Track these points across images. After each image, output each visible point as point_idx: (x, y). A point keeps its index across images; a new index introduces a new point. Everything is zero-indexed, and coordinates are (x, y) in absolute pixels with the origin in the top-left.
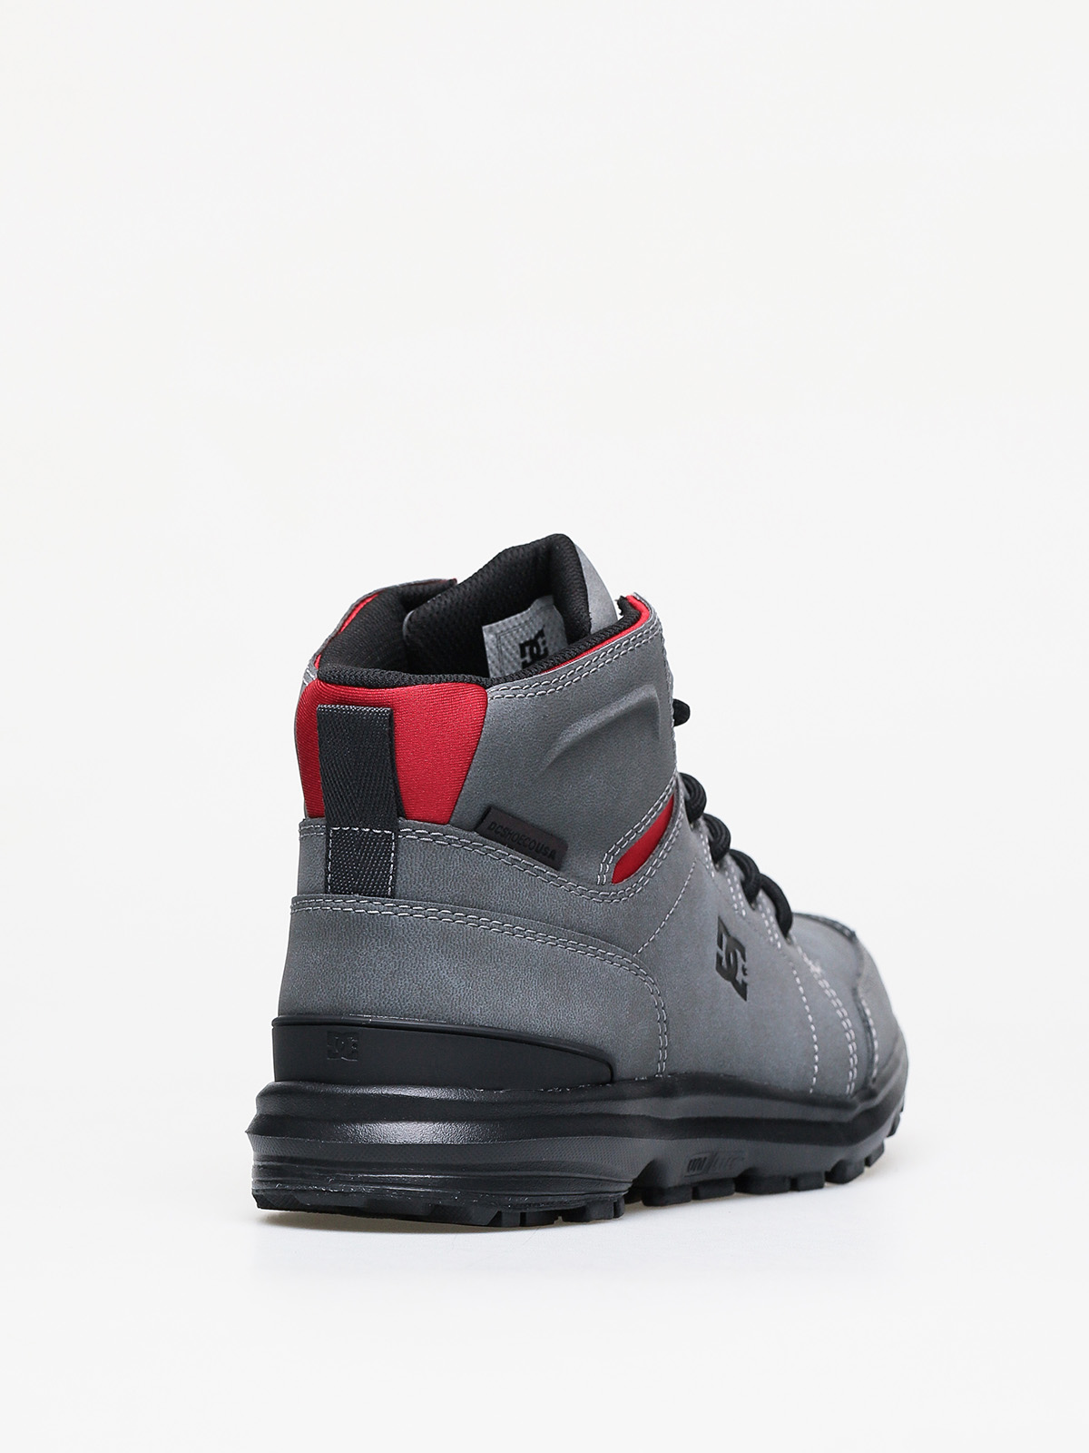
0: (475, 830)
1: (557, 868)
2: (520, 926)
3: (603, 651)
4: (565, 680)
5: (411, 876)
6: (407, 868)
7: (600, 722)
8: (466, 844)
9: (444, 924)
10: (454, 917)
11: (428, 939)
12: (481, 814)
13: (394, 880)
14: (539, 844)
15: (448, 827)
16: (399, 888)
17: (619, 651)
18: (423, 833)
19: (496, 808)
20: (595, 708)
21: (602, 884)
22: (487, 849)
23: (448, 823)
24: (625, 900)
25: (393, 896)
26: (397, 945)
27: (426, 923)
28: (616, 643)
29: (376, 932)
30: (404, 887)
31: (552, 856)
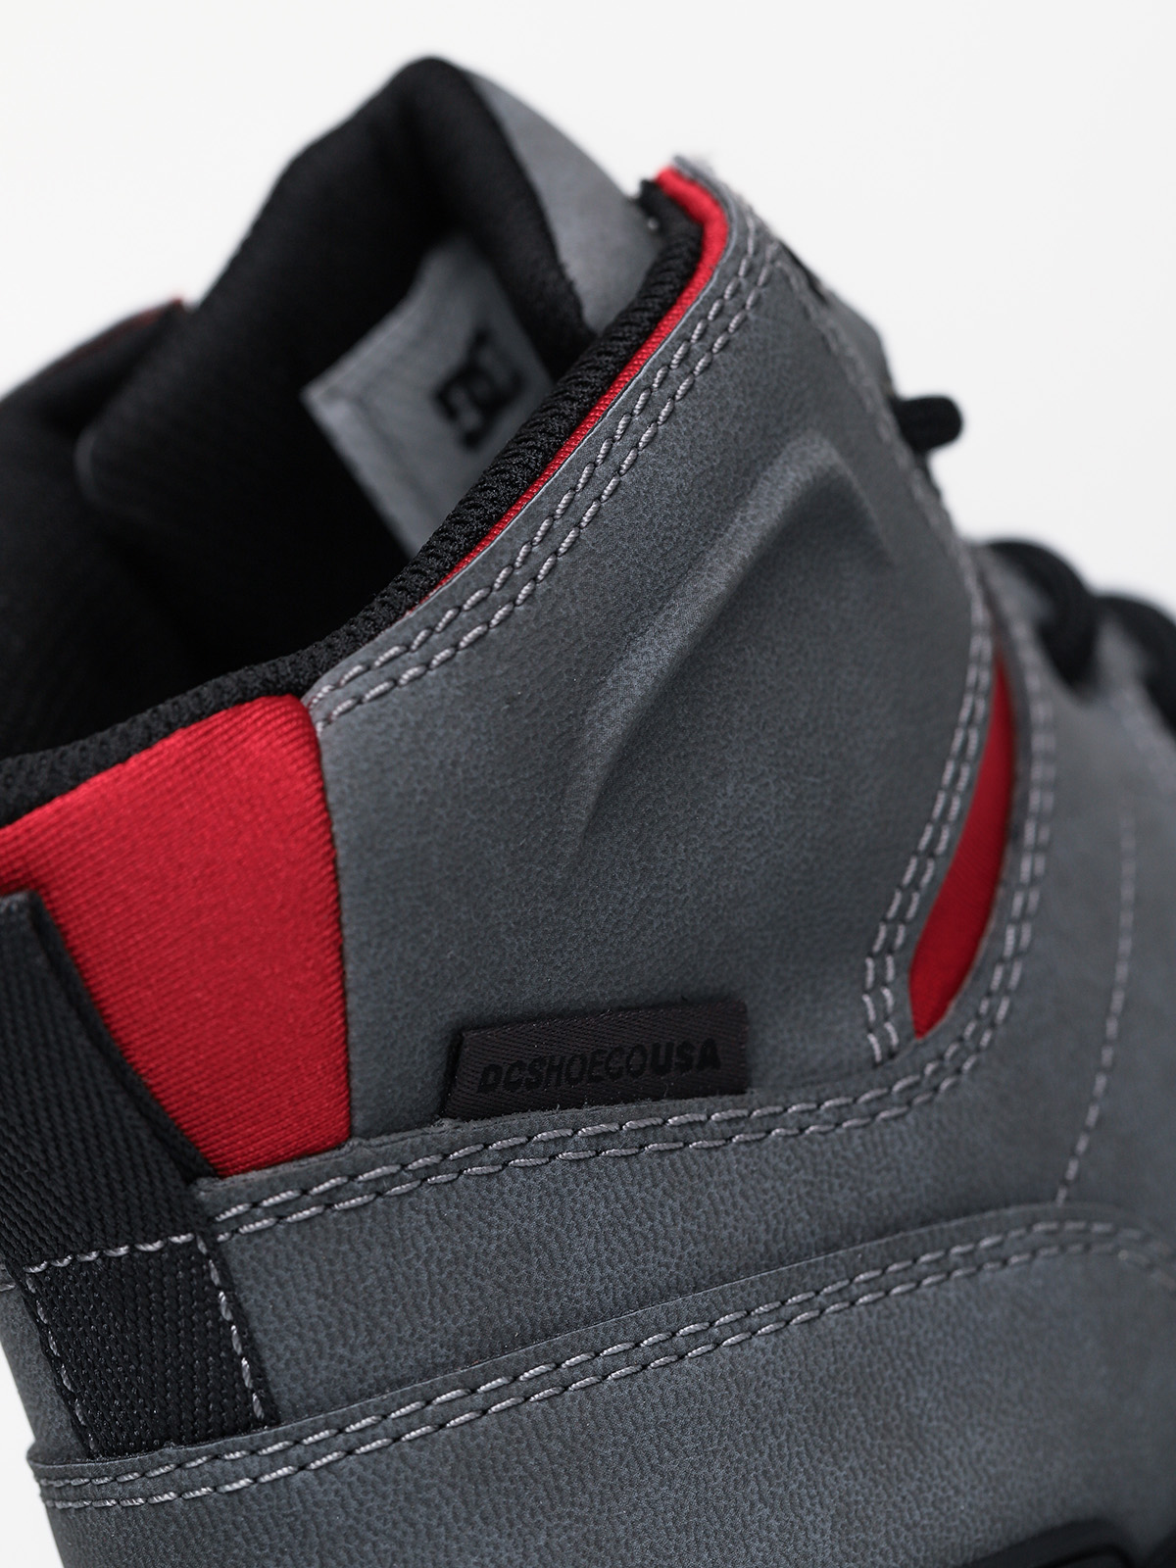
0: (443, 1111)
1: (736, 1086)
2: (690, 1321)
3: (617, 416)
4: (533, 561)
5: (300, 1336)
6: (281, 1319)
7: (690, 628)
8: (434, 1169)
9: (456, 1436)
10: (478, 1400)
11: (426, 1503)
12: (440, 1059)
13: (258, 1372)
14: (657, 1047)
15: (356, 1148)
16: (284, 1387)
17: (668, 391)
18: (285, 1203)
19: (480, 1025)
20: (660, 596)
21: (891, 1054)
22: (501, 1151)
23: (350, 1135)
24: (975, 1067)
25: (273, 1419)
26: (344, 1557)
27: (403, 1457)
28: (653, 371)
29: (265, 1538)
30: (294, 1378)
31: (710, 1058)
